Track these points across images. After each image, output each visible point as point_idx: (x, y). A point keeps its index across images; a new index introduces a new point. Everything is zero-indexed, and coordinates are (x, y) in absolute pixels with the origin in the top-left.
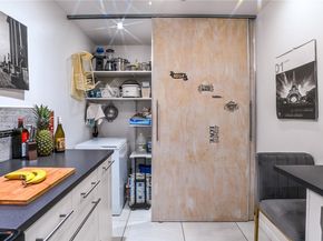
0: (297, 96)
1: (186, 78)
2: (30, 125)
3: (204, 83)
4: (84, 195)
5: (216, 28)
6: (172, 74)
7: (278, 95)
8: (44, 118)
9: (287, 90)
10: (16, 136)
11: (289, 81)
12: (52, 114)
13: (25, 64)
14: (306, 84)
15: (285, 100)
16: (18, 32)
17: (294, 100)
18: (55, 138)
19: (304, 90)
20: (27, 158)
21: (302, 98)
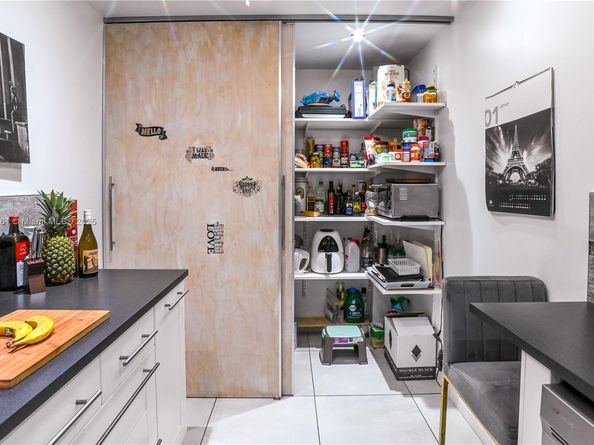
0: (519, 170)
2: (32, 227)
4: (126, 361)
5: (220, 41)
7: (489, 167)
9: (504, 159)
11: (508, 143)
13: (20, 116)
14: (536, 150)
15: (501, 176)
17: (515, 177)
19: (532, 160)
20: (26, 289)
21: (529, 176)
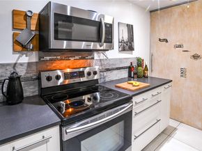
1: (167, 41)
2: (135, 64)
3: (178, 44)
6: (160, 40)
8: (140, 62)
10: (130, 68)
12: (143, 60)
13: (133, 41)
16: (130, 28)
18: (144, 71)
20: (133, 78)
